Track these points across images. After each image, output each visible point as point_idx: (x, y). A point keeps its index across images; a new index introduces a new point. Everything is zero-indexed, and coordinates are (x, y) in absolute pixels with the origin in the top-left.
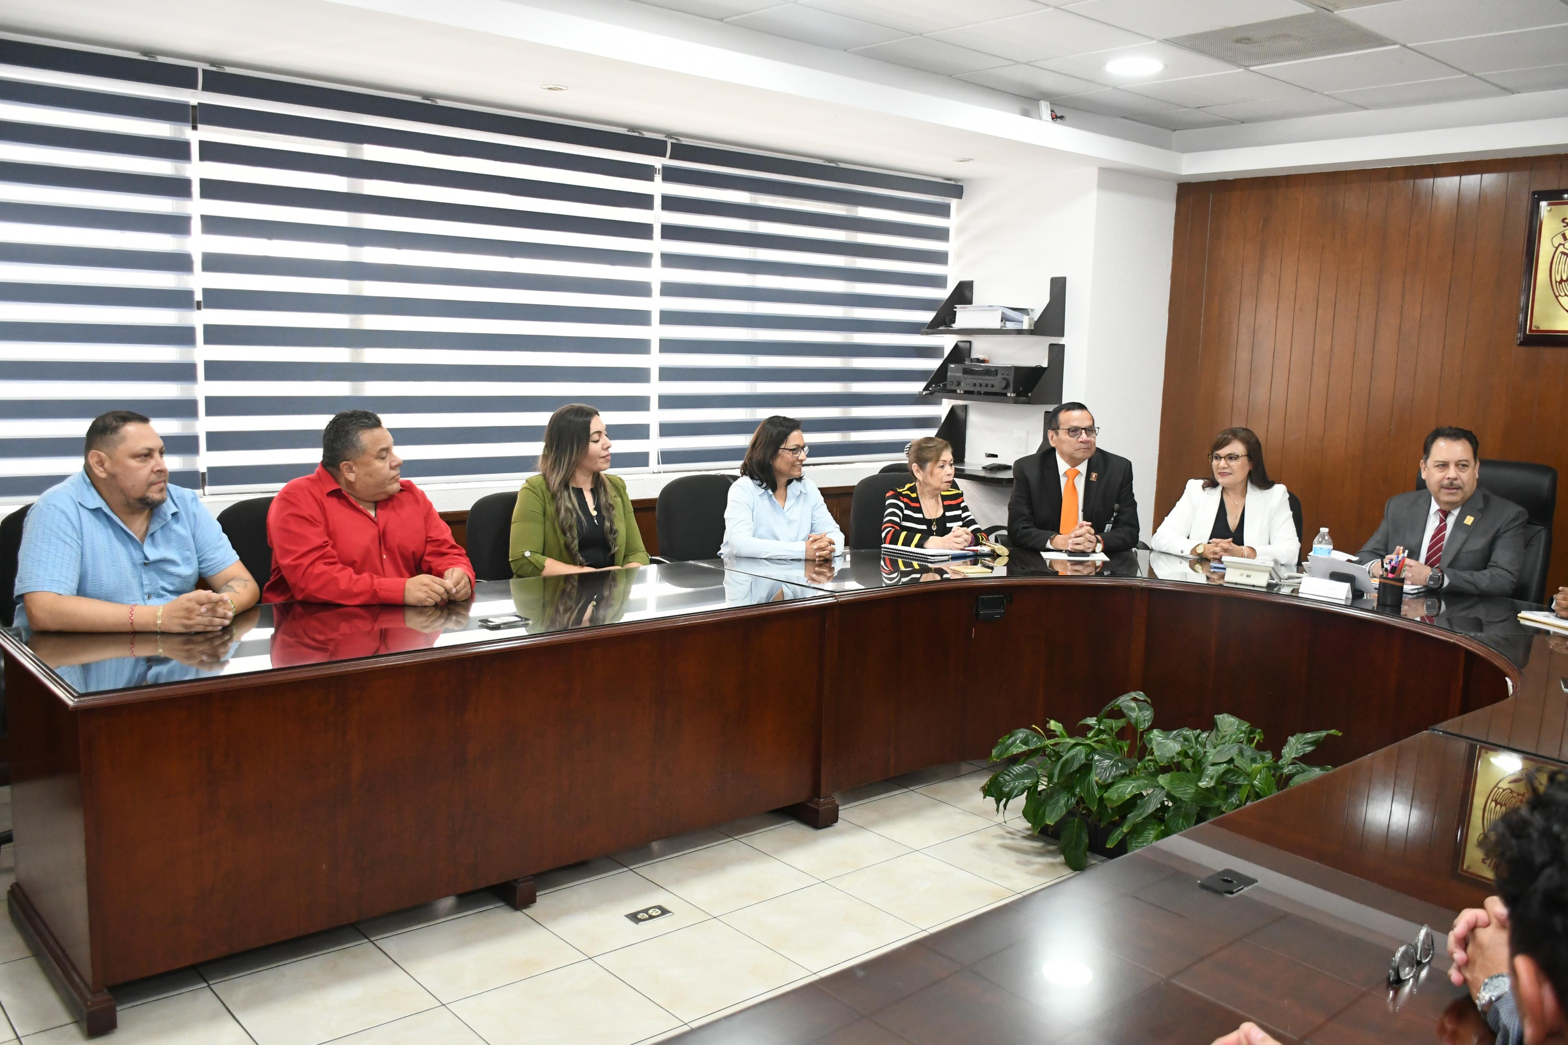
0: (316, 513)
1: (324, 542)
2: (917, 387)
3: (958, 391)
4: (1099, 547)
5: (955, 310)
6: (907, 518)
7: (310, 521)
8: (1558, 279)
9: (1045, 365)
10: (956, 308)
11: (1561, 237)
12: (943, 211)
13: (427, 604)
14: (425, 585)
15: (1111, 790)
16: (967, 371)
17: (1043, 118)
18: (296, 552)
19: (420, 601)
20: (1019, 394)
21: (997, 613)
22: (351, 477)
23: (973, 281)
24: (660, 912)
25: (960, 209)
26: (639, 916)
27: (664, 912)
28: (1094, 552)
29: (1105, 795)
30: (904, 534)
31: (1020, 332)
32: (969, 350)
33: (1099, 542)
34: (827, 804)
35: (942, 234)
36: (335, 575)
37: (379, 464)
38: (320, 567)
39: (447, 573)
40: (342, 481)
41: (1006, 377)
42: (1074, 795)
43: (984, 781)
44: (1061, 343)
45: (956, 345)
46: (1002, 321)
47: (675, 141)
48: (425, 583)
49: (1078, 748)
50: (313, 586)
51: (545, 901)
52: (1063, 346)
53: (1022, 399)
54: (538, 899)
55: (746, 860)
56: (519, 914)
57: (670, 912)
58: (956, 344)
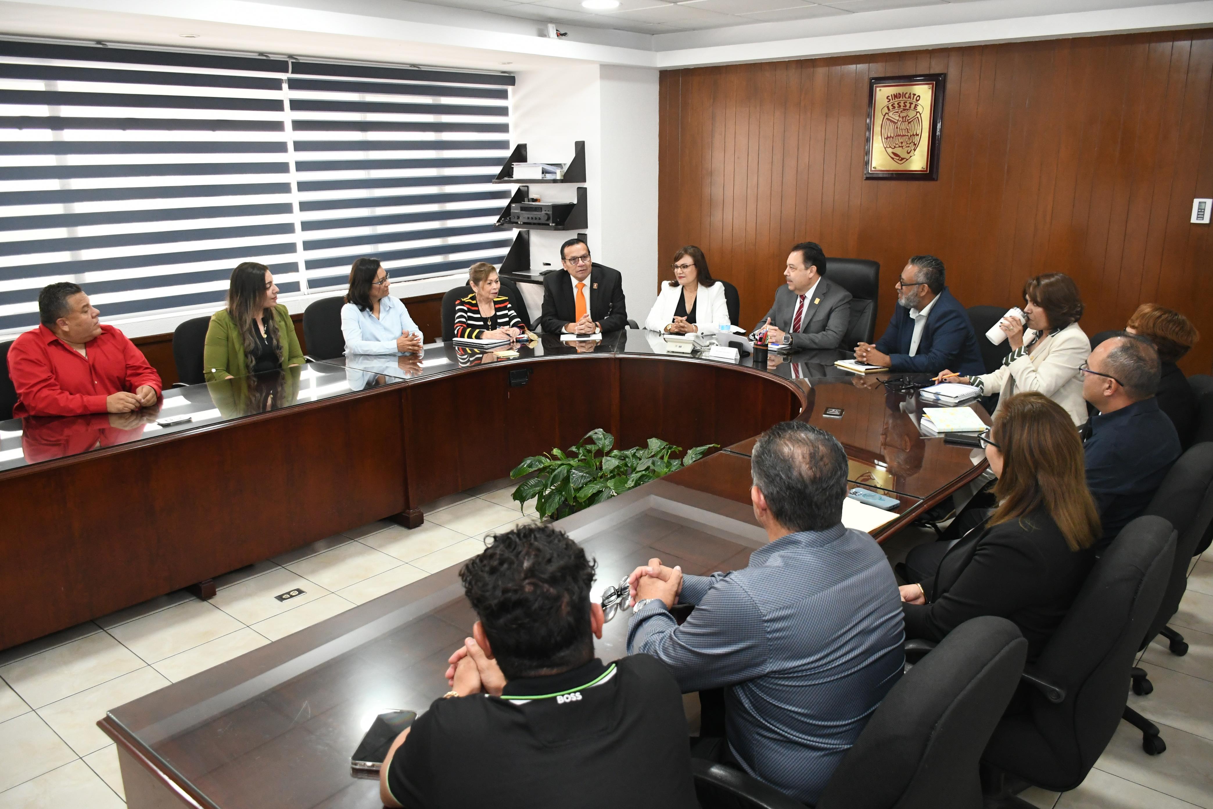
0: (40, 357)
1: (48, 377)
2: (493, 220)
3: (519, 223)
4: (598, 330)
5: (512, 166)
6: (470, 318)
7: (36, 363)
8: (886, 137)
9: (575, 202)
10: (513, 165)
11: (887, 108)
12: (503, 95)
13: (125, 411)
14: (122, 399)
15: (581, 492)
16: (523, 209)
17: (551, 37)
18: (29, 384)
19: (119, 410)
20: (557, 224)
21: (524, 381)
22: (66, 328)
23: (527, 144)
24: (298, 593)
25: (514, 92)
26: (284, 597)
27: (300, 592)
28: (594, 333)
29: (578, 495)
30: (468, 330)
31: (555, 181)
32: (527, 194)
33: (598, 327)
34: (415, 513)
35: (503, 111)
36: (57, 397)
37: (84, 317)
38: (46, 392)
39: (139, 389)
40: (60, 331)
41: (548, 213)
42: (562, 495)
43: (513, 490)
44: (585, 186)
46: (543, 173)
47: (294, 61)
48: (121, 398)
49: (562, 467)
50: (41, 406)
51: (222, 593)
52: (586, 189)
53: (560, 227)
54: (217, 593)
55: (360, 553)
56: (205, 603)
57: (304, 592)
58: (518, 189)
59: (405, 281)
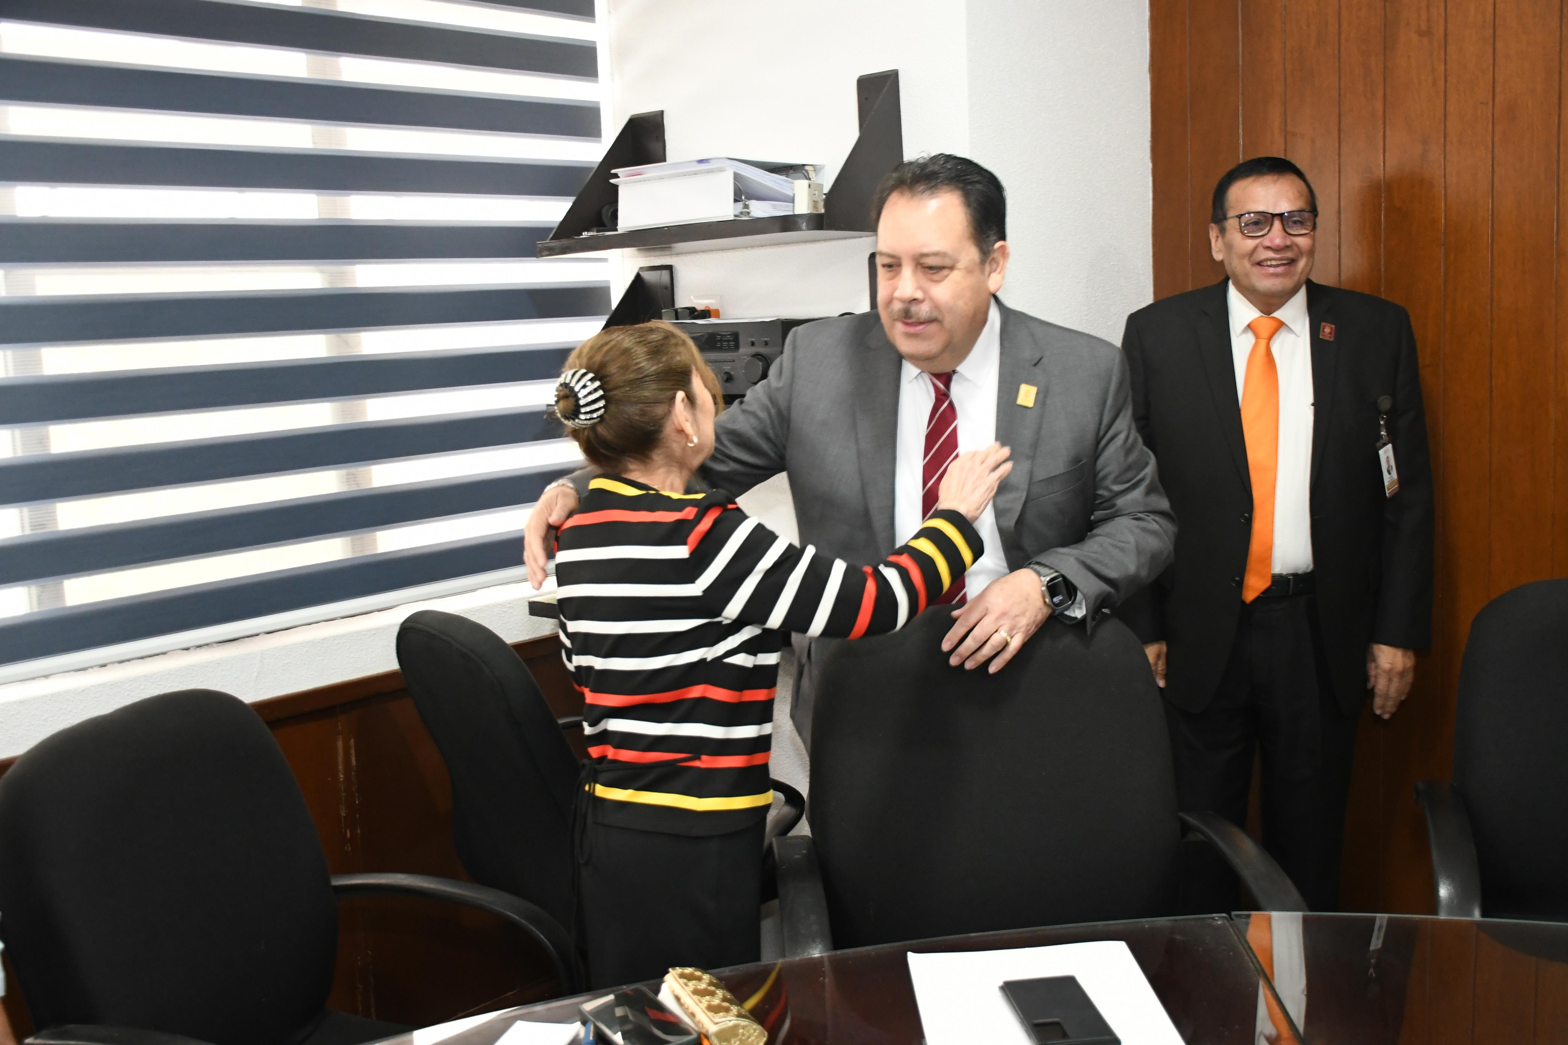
5: (612, 181)
23: (662, 113)
31: (788, 223)
32: (670, 289)
45: (638, 279)
46: (734, 197)
58: (638, 277)
59: (142, 658)
